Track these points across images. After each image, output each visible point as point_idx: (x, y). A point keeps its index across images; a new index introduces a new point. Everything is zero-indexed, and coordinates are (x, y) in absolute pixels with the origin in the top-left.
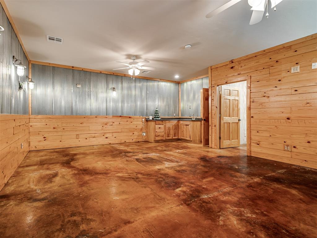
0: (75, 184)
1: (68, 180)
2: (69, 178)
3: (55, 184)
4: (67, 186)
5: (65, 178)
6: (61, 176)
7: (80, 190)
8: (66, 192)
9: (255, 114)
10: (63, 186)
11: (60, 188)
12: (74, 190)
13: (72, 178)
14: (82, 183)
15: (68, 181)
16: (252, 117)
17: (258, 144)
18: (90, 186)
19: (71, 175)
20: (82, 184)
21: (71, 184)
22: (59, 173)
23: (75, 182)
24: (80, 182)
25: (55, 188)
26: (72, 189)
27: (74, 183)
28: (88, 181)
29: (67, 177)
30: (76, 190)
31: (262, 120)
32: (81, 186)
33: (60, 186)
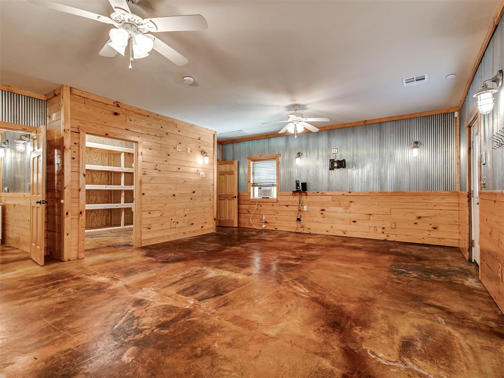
0: (378, 305)
1: (384, 317)
2: (383, 320)
3: (412, 320)
4: (392, 308)
5: (388, 324)
6: (395, 336)
7: (378, 297)
8: (396, 301)
9: (148, 190)
10: (398, 311)
11: (404, 310)
12: (385, 300)
13: (376, 320)
14: (367, 303)
15: (387, 317)
16: (143, 194)
17: (149, 229)
18: (361, 295)
19: (374, 328)
20: (369, 301)
21: (385, 309)
22: (396, 347)
23: (376, 310)
24: (369, 306)
25: (412, 312)
26: (386, 301)
27: (378, 308)
28: (356, 301)
29: (383, 324)
30: (383, 299)
31: (154, 198)
32: (371, 300)
33: (403, 313)
